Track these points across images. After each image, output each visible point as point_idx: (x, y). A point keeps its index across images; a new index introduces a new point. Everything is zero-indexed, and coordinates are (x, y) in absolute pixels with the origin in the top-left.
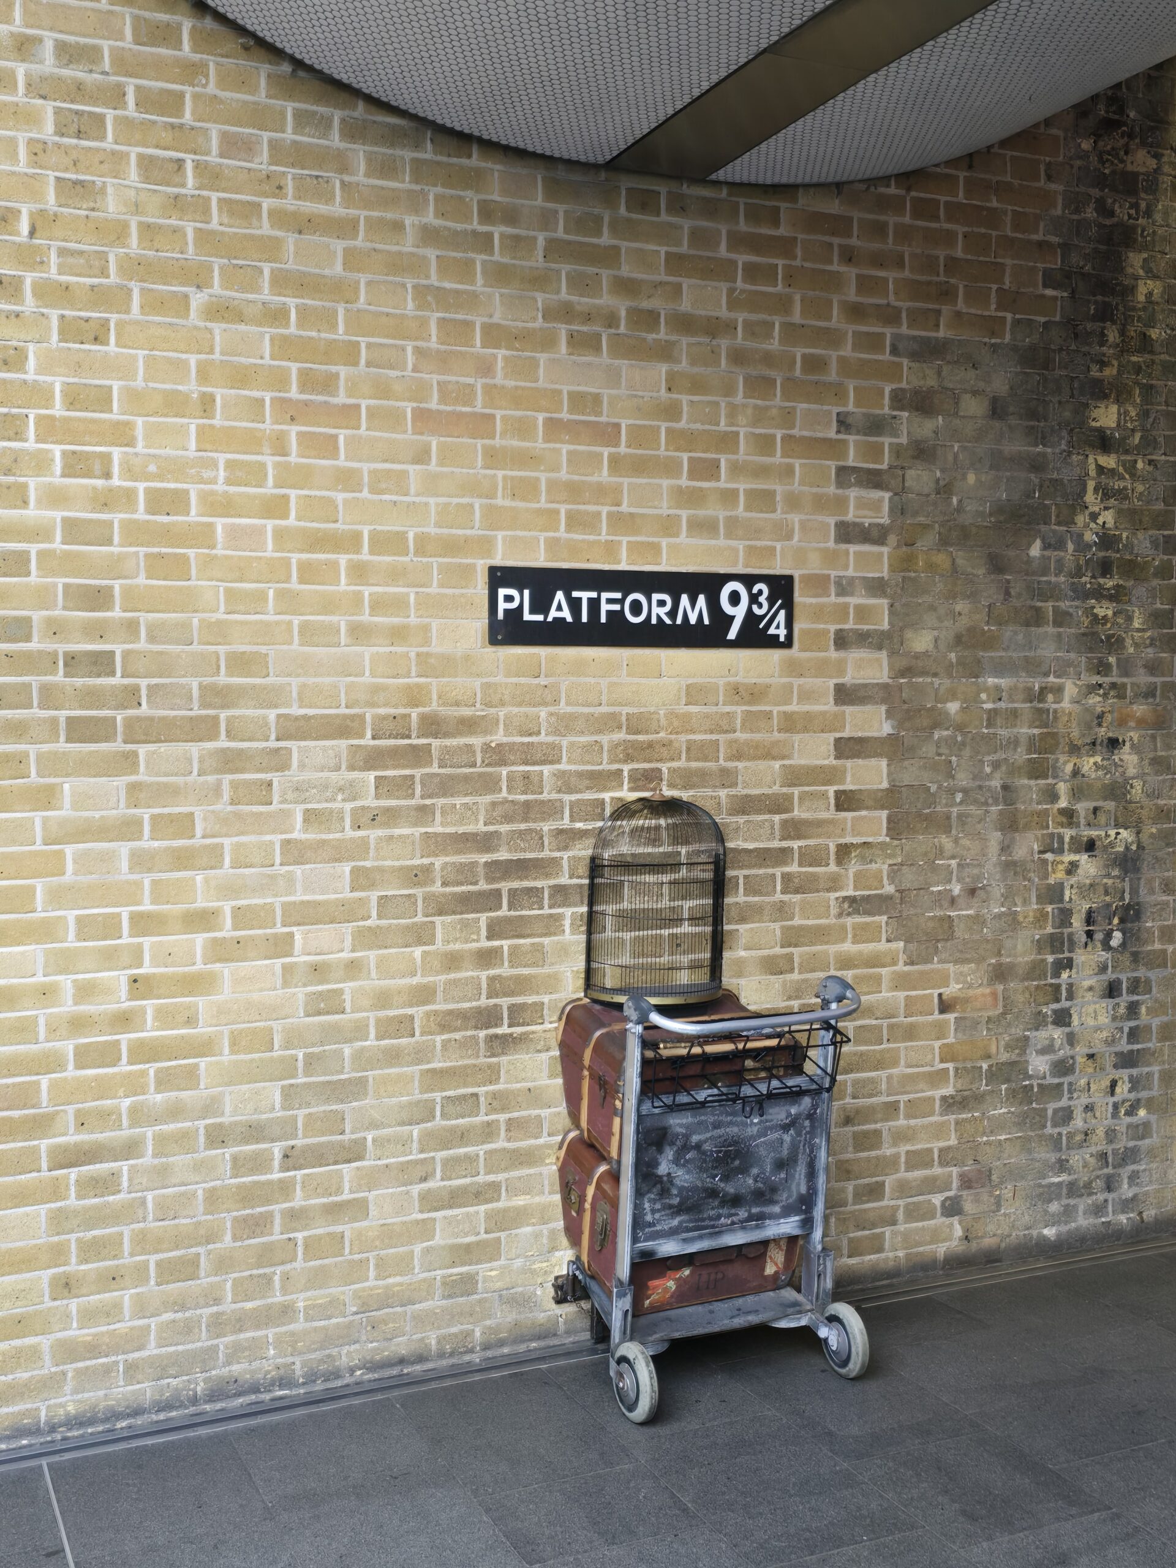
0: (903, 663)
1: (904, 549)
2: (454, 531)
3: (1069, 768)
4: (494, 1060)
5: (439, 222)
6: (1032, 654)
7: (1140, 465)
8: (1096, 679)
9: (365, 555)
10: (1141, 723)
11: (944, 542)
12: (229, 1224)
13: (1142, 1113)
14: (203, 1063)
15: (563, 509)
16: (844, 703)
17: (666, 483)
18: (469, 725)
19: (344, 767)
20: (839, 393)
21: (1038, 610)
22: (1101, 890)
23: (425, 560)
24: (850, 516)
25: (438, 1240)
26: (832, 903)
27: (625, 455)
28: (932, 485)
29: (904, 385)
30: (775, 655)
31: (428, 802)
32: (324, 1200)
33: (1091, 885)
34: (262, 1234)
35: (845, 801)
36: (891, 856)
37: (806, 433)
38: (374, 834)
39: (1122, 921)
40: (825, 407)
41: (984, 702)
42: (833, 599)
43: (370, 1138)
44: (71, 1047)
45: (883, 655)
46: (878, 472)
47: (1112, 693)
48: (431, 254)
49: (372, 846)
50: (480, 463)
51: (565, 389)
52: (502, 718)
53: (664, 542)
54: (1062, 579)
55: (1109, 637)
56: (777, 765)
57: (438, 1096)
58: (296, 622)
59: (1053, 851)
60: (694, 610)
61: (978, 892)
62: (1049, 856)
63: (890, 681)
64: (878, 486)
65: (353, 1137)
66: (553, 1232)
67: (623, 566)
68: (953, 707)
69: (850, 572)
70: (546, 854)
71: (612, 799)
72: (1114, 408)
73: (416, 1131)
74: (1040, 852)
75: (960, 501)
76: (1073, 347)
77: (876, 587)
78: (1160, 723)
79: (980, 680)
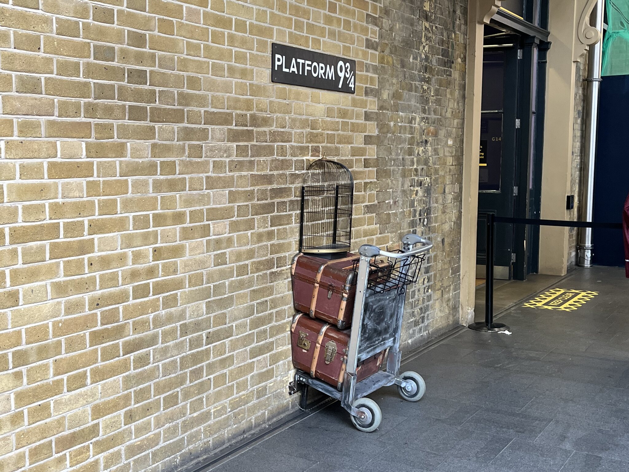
0: (381, 103)
1: (382, 53)
2: (261, 24)
3: (417, 152)
4: (272, 284)
6: (409, 103)
7: (434, 28)
8: (423, 115)
9: (233, 31)
10: (432, 134)
11: (391, 52)
12: (188, 374)
13: (430, 290)
14: (179, 292)
15: (294, 18)
16: (367, 121)
17: (322, 12)
18: (266, 122)
19: (226, 140)
21: (411, 84)
22: (422, 201)
23: (252, 36)
24: (369, 37)
25: (255, 372)
26: (363, 208)
28: (389, 26)
30: (350, 96)
32: (220, 358)
34: (200, 378)
35: (367, 164)
36: (377, 188)
38: (236, 174)
39: (427, 215)
41: (399, 123)
42: (365, 73)
43: (234, 325)
44: (131, 288)
45: (376, 99)
46: (376, 18)
47: (427, 121)
49: (235, 180)
52: (275, 118)
53: (322, 40)
54: (417, 72)
55: (426, 98)
56: (350, 146)
57: (255, 303)
58: (211, 63)
59: (413, 186)
60: (331, 73)
61: (397, 203)
62: (412, 188)
63: (378, 111)
64: (376, 25)
65: (229, 325)
66: (289, 362)
67: (310, 49)
68: (392, 124)
69: (369, 62)
70: (287, 186)
71: (306, 159)
72: (429, 3)
73: (248, 320)
74: (411, 186)
75: (395, 35)
77: (375, 69)
78: (436, 134)
79: (398, 113)
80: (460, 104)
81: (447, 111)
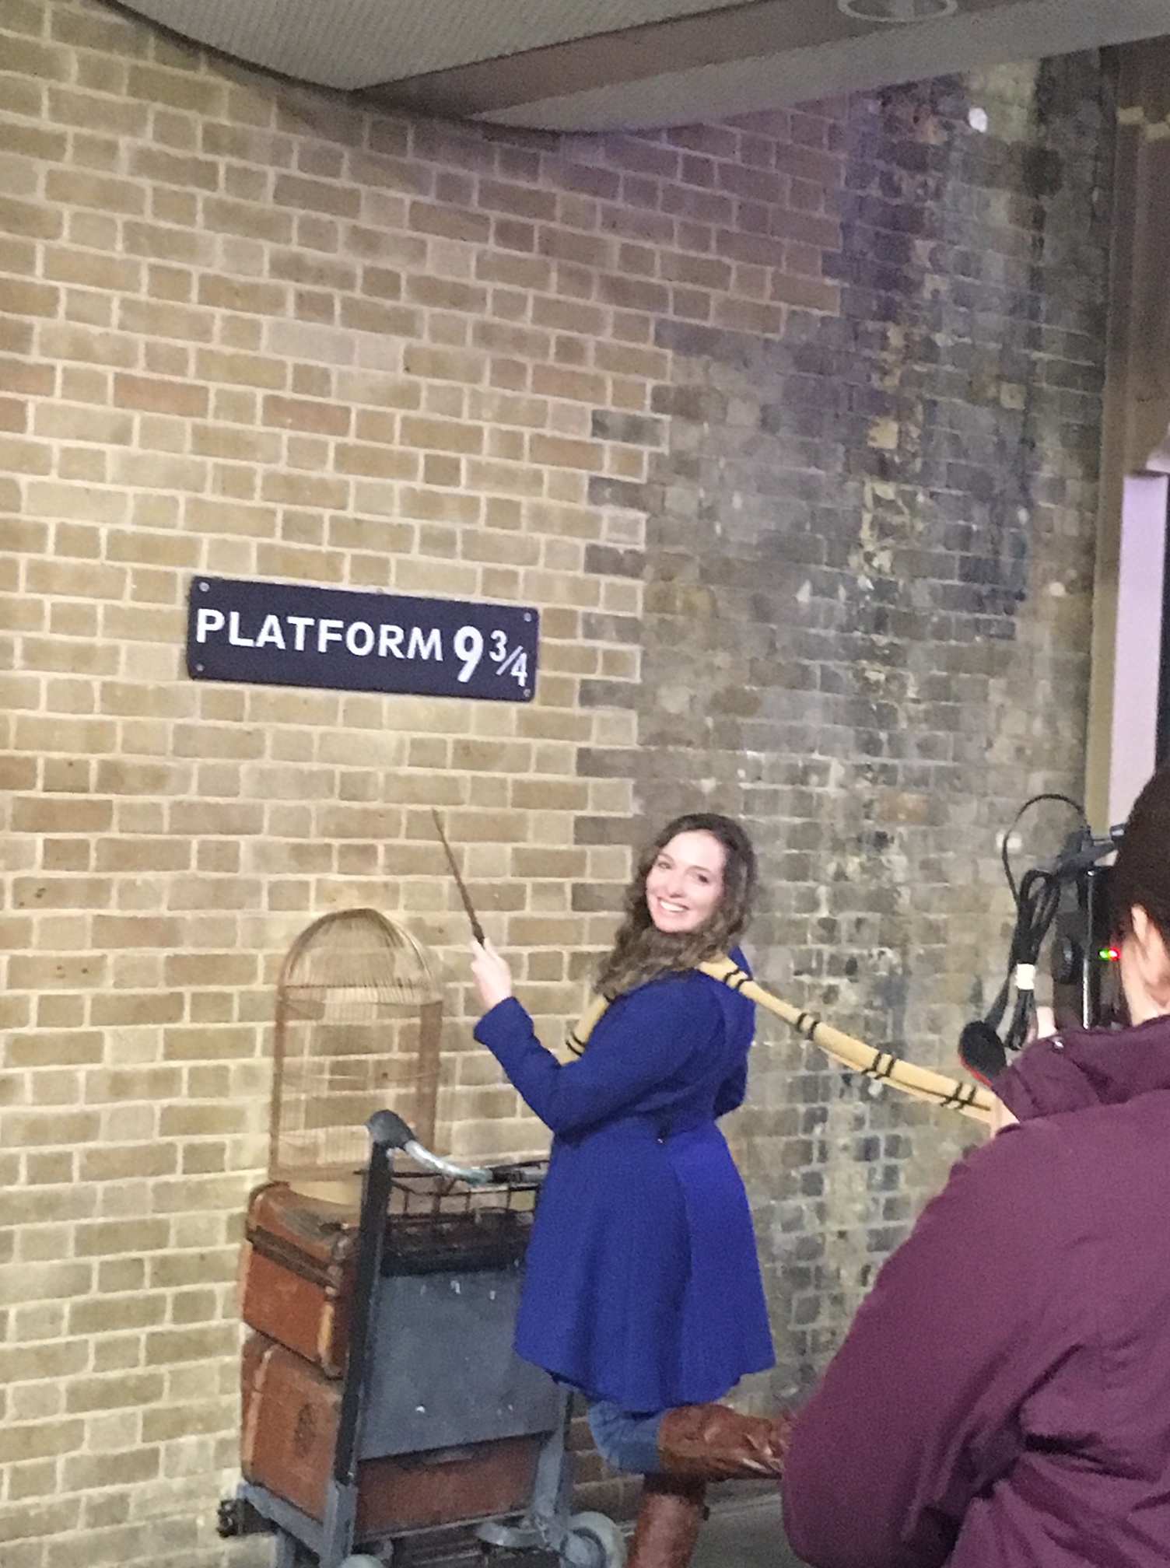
0: (654, 727)
1: (661, 584)
2: (152, 530)
3: (832, 868)
4: (162, 1215)
5: (156, 147)
6: (794, 723)
7: (921, 498)
8: (866, 759)
9: (49, 555)
10: (913, 817)
11: (705, 576)
15: (281, 508)
16: (587, 774)
17: (398, 485)
18: (156, 780)
19: (8, 825)
20: (595, 386)
21: (805, 669)
23: (118, 564)
24: (601, 542)
25: (86, 1450)
27: (357, 447)
28: (695, 507)
29: (667, 382)
30: (513, 708)
31: (104, 876)
33: (851, 1017)
35: (583, 898)
37: (558, 434)
38: (37, 915)
40: (580, 404)
41: (741, 780)
42: (580, 641)
46: (636, 487)
47: (882, 778)
48: (146, 183)
49: (35, 930)
50: (188, 445)
51: (290, 361)
52: (195, 771)
53: (393, 558)
54: (832, 633)
55: (879, 706)
56: (508, 848)
59: (810, 972)
60: (426, 644)
62: (806, 978)
63: (639, 748)
64: (635, 504)
67: (345, 585)
68: (707, 786)
69: (599, 610)
70: (239, 950)
72: (894, 427)
73: (66, 1306)
74: (797, 973)
75: (724, 530)
76: (853, 350)
77: (629, 630)
78: (932, 817)
79: (738, 753)
80: (1060, 724)
81: (990, 745)
